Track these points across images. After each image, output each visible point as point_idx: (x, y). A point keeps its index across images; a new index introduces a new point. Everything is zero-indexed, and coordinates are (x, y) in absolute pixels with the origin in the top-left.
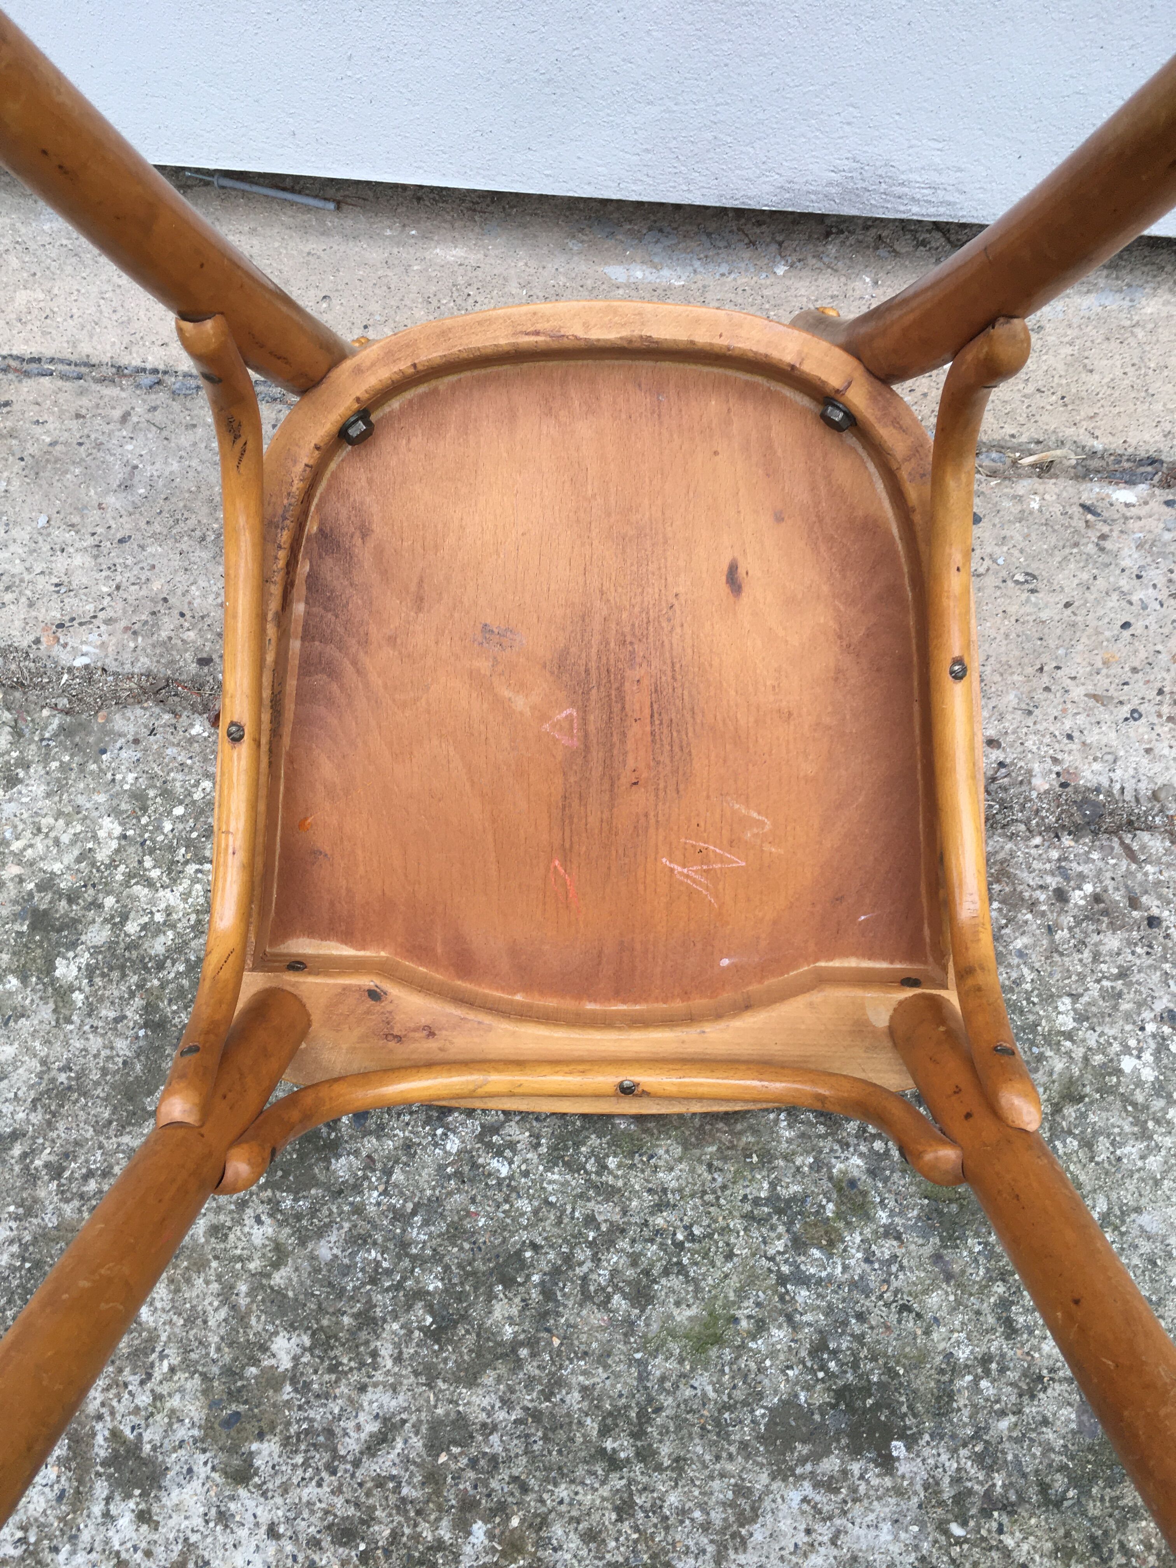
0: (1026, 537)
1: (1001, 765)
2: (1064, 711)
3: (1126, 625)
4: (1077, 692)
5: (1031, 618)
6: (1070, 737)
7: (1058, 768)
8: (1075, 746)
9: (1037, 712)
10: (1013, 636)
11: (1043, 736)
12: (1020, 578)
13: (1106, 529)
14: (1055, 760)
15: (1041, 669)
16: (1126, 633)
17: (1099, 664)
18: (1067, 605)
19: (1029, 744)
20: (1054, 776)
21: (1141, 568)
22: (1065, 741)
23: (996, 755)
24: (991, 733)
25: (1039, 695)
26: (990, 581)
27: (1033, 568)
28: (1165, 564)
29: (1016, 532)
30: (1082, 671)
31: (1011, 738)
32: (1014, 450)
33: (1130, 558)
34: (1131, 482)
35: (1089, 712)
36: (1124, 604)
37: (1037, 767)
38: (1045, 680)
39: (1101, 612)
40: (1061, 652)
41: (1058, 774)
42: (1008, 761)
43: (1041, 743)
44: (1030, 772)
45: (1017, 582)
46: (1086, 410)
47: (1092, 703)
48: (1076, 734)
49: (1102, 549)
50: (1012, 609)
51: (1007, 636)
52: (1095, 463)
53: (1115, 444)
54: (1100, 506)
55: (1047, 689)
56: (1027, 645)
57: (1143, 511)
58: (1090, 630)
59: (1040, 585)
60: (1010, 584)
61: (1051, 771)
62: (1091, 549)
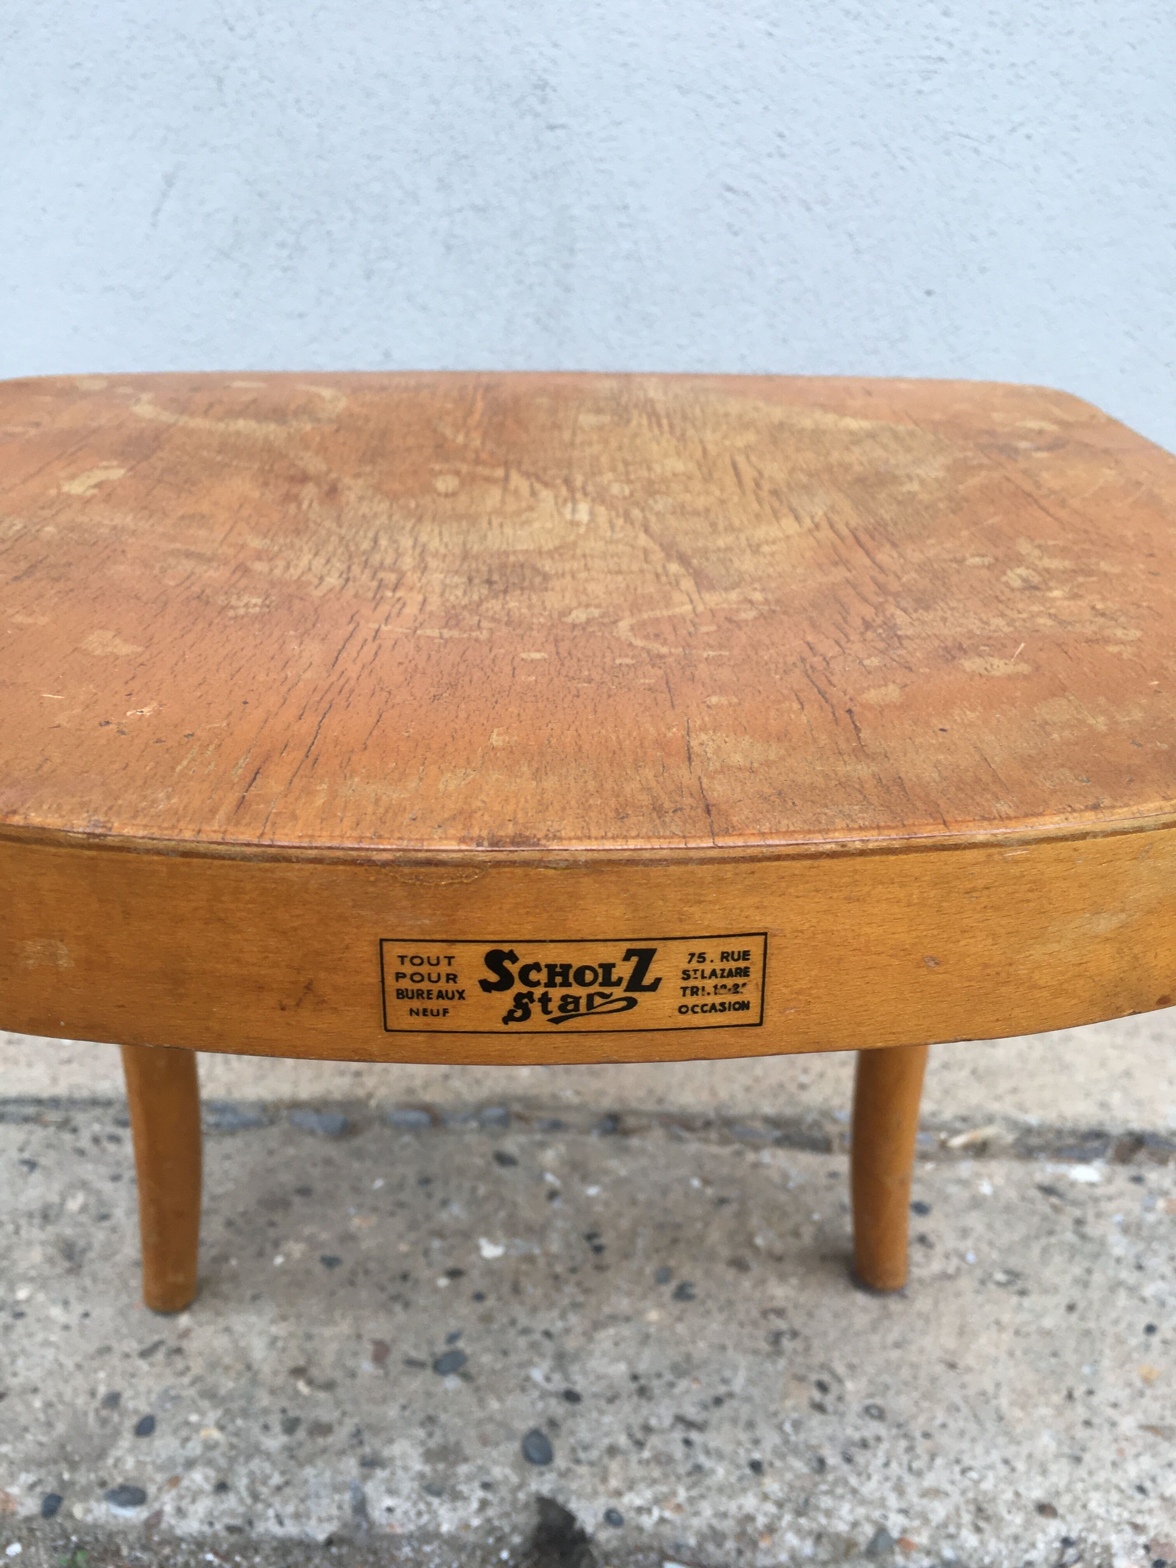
0: (990, 1227)
1: (1067, 1542)
2: (1121, 1452)
3: (1150, 1329)
4: (1128, 1424)
5: (1033, 1328)
6: (1141, 1489)
7: (1142, 1540)
8: (1153, 1503)
9: (1087, 1457)
10: (1018, 1353)
11: (1108, 1491)
12: (1000, 1277)
13: (1077, 1213)
14: (1137, 1528)
15: (1070, 1396)
16: (1155, 1340)
17: (1139, 1384)
18: (1071, 1308)
19: (1092, 1505)
20: (1141, 1552)
21: (1138, 1257)
22: (1139, 1496)
23: (1055, 1528)
24: (1037, 1494)
25: (1081, 1433)
26: (965, 1283)
27: (1014, 1262)
28: (1164, 1251)
29: (975, 1220)
30: (1122, 1395)
31: (1066, 1499)
32: (939, 1128)
33: (1119, 1246)
34: (1084, 1158)
35: (1152, 1449)
36: (1135, 1302)
37: (1116, 1541)
38: (1080, 1412)
39: (1113, 1315)
40: (1086, 1370)
41: (1147, 1548)
42: (1074, 1535)
43: (1108, 1502)
44: (1107, 1549)
45: (999, 1284)
46: (1003, 1085)
47: (1150, 1437)
48: (1148, 1485)
49: (1083, 1237)
50: (1006, 1318)
51: (1011, 1354)
52: (1034, 1141)
53: (1050, 1117)
54: (1061, 1186)
55: (1088, 1423)
56: (1043, 1365)
57: (1111, 1190)
58: (1110, 1340)
59: (1030, 1285)
60: (991, 1286)
61: (1135, 1545)
62: (1069, 1236)
